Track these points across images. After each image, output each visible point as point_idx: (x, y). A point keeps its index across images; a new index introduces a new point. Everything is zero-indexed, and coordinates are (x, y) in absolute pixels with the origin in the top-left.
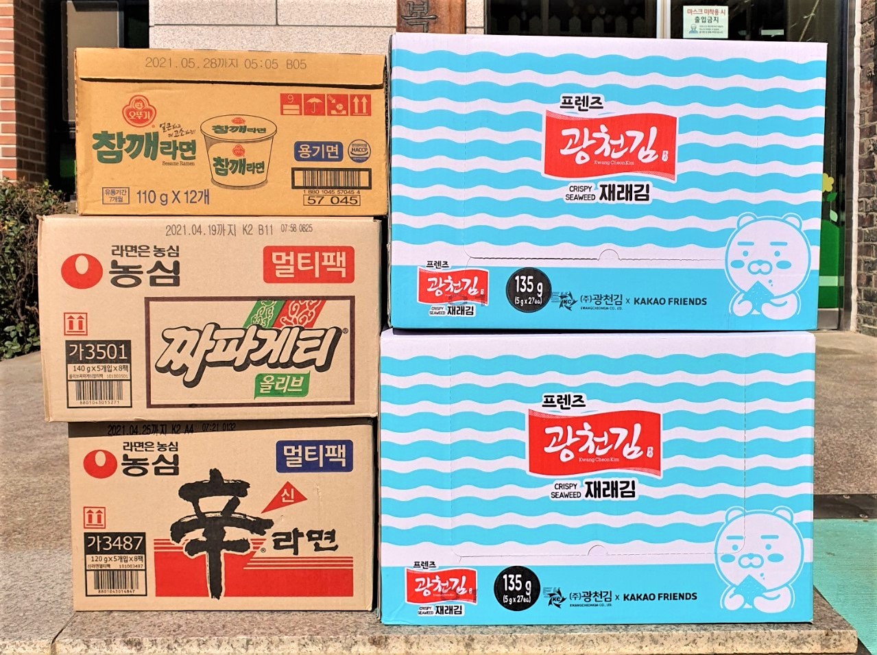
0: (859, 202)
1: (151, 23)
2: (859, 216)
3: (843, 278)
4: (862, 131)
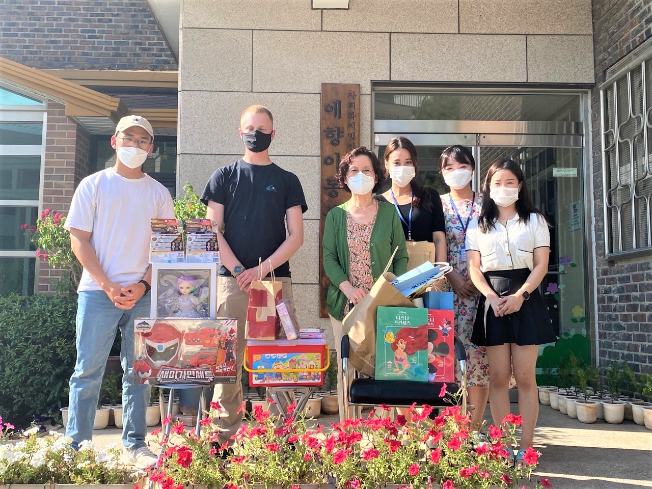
0: (599, 324)
2: (599, 332)
4: (598, 280)
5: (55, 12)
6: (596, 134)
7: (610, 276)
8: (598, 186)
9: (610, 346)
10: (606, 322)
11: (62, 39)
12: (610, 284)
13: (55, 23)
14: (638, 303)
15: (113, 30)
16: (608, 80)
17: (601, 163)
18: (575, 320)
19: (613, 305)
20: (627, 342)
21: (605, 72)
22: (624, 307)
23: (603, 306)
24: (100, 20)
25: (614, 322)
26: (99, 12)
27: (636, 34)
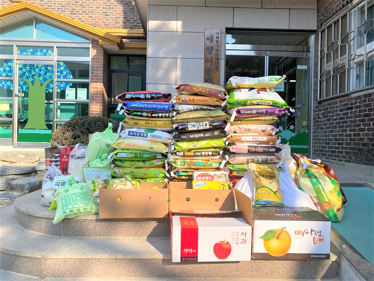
0: (313, 128)
1: (147, 83)
2: (313, 131)
3: (309, 146)
4: (313, 111)
5: (91, 4)
6: (316, 51)
7: (319, 109)
8: (316, 72)
9: (317, 136)
10: (316, 127)
11: (94, 16)
12: (319, 112)
13: (91, 9)
14: (331, 118)
15: (115, 12)
16: (323, 27)
17: (318, 63)
18: (303, 127)
19: (320, 120)
20: (325, 134)
21: (321, 25)
22: (325, 120)
23: (315, 121)
24: (109, 8)
25: (320, 127)
26: (109, 4)
27: (337, 7)
